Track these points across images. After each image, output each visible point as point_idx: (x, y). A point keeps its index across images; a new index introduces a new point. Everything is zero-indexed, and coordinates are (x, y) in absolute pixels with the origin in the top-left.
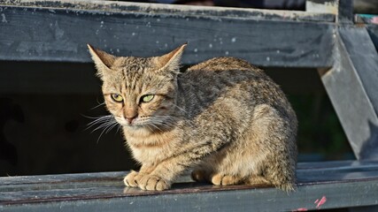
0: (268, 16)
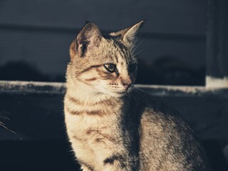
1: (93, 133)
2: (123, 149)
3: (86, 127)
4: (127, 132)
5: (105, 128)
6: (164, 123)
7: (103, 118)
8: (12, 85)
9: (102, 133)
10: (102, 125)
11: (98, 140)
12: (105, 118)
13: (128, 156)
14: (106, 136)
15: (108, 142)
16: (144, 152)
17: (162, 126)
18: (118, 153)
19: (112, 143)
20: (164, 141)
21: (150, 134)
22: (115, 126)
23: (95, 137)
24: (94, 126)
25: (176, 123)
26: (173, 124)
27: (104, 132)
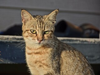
0: (82, 41)
1: (38, 63)
2: (52, 70)
3: (34, 60)
4: (54, 62)
5: (43, 60)
6: (74, 58)
7: (42, 56)
8: (5, 38)
9: (42, 62)
10: (42, 59)
11: (40, 66)
12: (43, 55)
13: (54, 74)
14: (44, 64)
15: (45, 67)
16: (63, 71)
17: (73, 59)
18: (50, 72)
19: (47, 67)
20: (74, 67)
21: (66, 63)
22: (48, 59)
23: (39, 65)
24: (38, 59)
25: (80, 58)
26: (78, 58)
27: (43, 62)
